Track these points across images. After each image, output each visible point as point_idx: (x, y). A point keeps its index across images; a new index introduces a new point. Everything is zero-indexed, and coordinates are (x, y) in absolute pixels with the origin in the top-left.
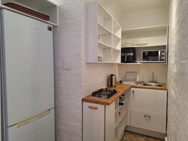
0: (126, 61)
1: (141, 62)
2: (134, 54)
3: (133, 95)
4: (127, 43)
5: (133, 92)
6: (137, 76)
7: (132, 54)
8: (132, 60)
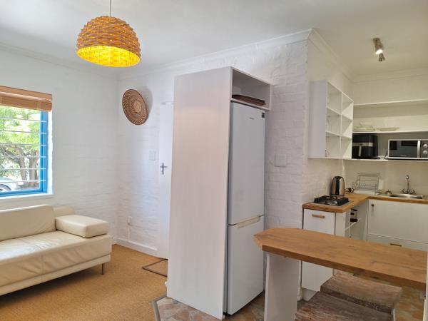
0: (360, 155)
1: (387, 157)
2: (374, 145)
3: (373, 210)
4: (362, 126)
5: (373, 205)
6: (380, 181)
7: (370, 145)
8: (372, 154)
